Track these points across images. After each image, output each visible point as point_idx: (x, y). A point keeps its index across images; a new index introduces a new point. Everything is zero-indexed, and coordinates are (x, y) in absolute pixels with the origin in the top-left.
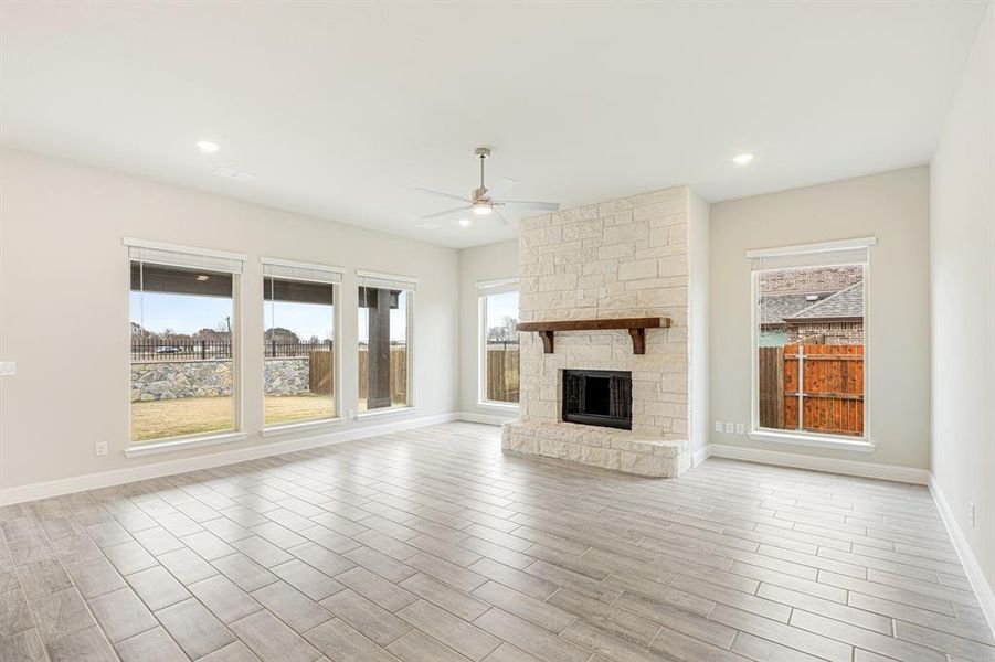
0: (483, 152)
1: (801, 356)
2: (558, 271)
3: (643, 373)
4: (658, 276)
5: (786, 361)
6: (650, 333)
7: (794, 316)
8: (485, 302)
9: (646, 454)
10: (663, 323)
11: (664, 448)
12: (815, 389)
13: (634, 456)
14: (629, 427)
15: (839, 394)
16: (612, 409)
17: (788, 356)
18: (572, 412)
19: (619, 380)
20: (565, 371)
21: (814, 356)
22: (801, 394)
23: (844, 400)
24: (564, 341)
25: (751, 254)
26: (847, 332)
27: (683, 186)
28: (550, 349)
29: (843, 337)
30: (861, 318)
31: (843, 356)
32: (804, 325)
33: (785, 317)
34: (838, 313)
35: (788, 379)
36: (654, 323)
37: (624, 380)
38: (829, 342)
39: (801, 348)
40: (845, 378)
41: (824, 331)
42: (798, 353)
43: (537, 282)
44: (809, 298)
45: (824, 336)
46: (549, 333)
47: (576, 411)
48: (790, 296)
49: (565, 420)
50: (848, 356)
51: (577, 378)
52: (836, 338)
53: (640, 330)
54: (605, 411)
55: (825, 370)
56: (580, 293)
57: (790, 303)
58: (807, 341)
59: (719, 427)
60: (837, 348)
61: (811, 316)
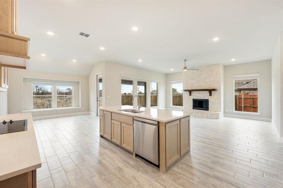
0: (185, 60)
1: (243, 97)
2: (192, 79)
3: (211, 100)
4: (214, 81)
5: (239, 98)
6: (213, 92)
7: (240, 88)
8: (172, 85)
9: (213, 114)
10: (216, 90)
11: (217, 113)
12: (246, 105)
13: (210, 115)
14: (208, 110)
15: (252, 106)
16: (204, 107)
17: (240, 97)
18: (194, 107)
19: (205, 101)
20: (193, 99)
21: (246, 97)
22: (243, 106)
23: (253, 107)
24: (193, 93)
25: (233, 76)
26: (254, 92)
27: (220, 64)
28: (190, 95)
29: (253, 93)
30: (257, 88)
31: (253, 97)
32: (243, 90)
33: (237, 88)
34: (252, 87)
35: (240, 102)
36: (214, 90)
37: (207, 101)
38: (249, 94)
39: (243, 95)
40: (254, 102)
41: (248, 92)
42: (242, 96)
43: (187, 82)
44: (243, 83)
45: (248, 93)
46: (190, 92)
47: (196, 107)
48: (238, 83)
49: (193, 109)
50: (254, 97)
51: (196, 101)
52: (251, 93)
53: (210, 91)
54: (202, 107)
55: (249, 101)
56: (197, 84)
57: (239, 84)
58: (244, 94)
59: (226, 110)
60: (252, 95)
61: (245, 88)
